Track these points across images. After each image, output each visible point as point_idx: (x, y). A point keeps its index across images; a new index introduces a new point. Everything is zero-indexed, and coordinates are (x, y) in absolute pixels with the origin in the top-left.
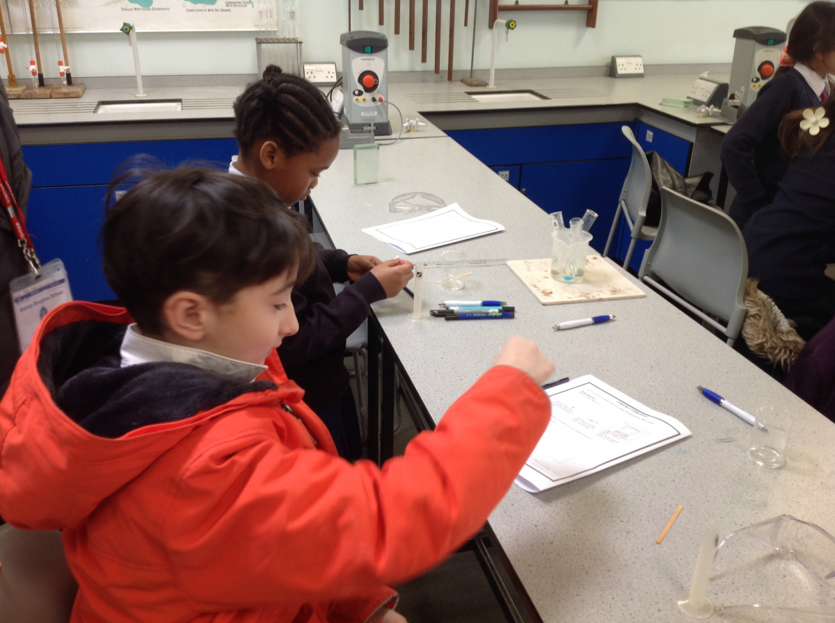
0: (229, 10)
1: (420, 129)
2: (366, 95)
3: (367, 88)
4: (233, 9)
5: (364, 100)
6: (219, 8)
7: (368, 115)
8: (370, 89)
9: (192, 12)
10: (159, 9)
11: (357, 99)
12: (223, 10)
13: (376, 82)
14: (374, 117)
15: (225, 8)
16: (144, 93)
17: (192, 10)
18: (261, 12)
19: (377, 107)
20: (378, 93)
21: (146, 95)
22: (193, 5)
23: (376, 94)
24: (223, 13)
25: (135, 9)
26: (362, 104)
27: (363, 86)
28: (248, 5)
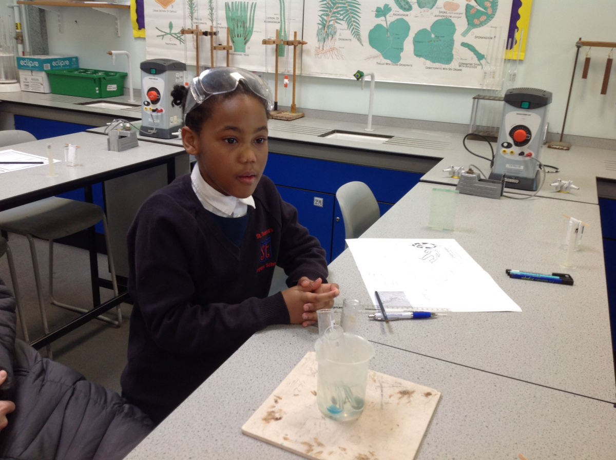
0: (461, 70)
1: (572, 191)
2: (516, 149)
3: (517, 142)
4: (464, 69)
5: (512, 152)
6: (453, 68)
7: (514, 167)
8: (521, 143)
9: (430, 70)
10: (404, 65)
11: (504, 151)
12: (456, 70)
13: (528, 137)
14: (519, 171)
15: (458, 67)
16: (372, 129)
17: (430, 68)
18: (485, 73)
19: (525, 161)
20: (528, 148)
21: (372, 130)
22: (432, 63)
23: (526, 149)
24: (455, 71)
25: (387, 64)
26: (509, 156)
27: (513, 139)
28: (478, 67)
